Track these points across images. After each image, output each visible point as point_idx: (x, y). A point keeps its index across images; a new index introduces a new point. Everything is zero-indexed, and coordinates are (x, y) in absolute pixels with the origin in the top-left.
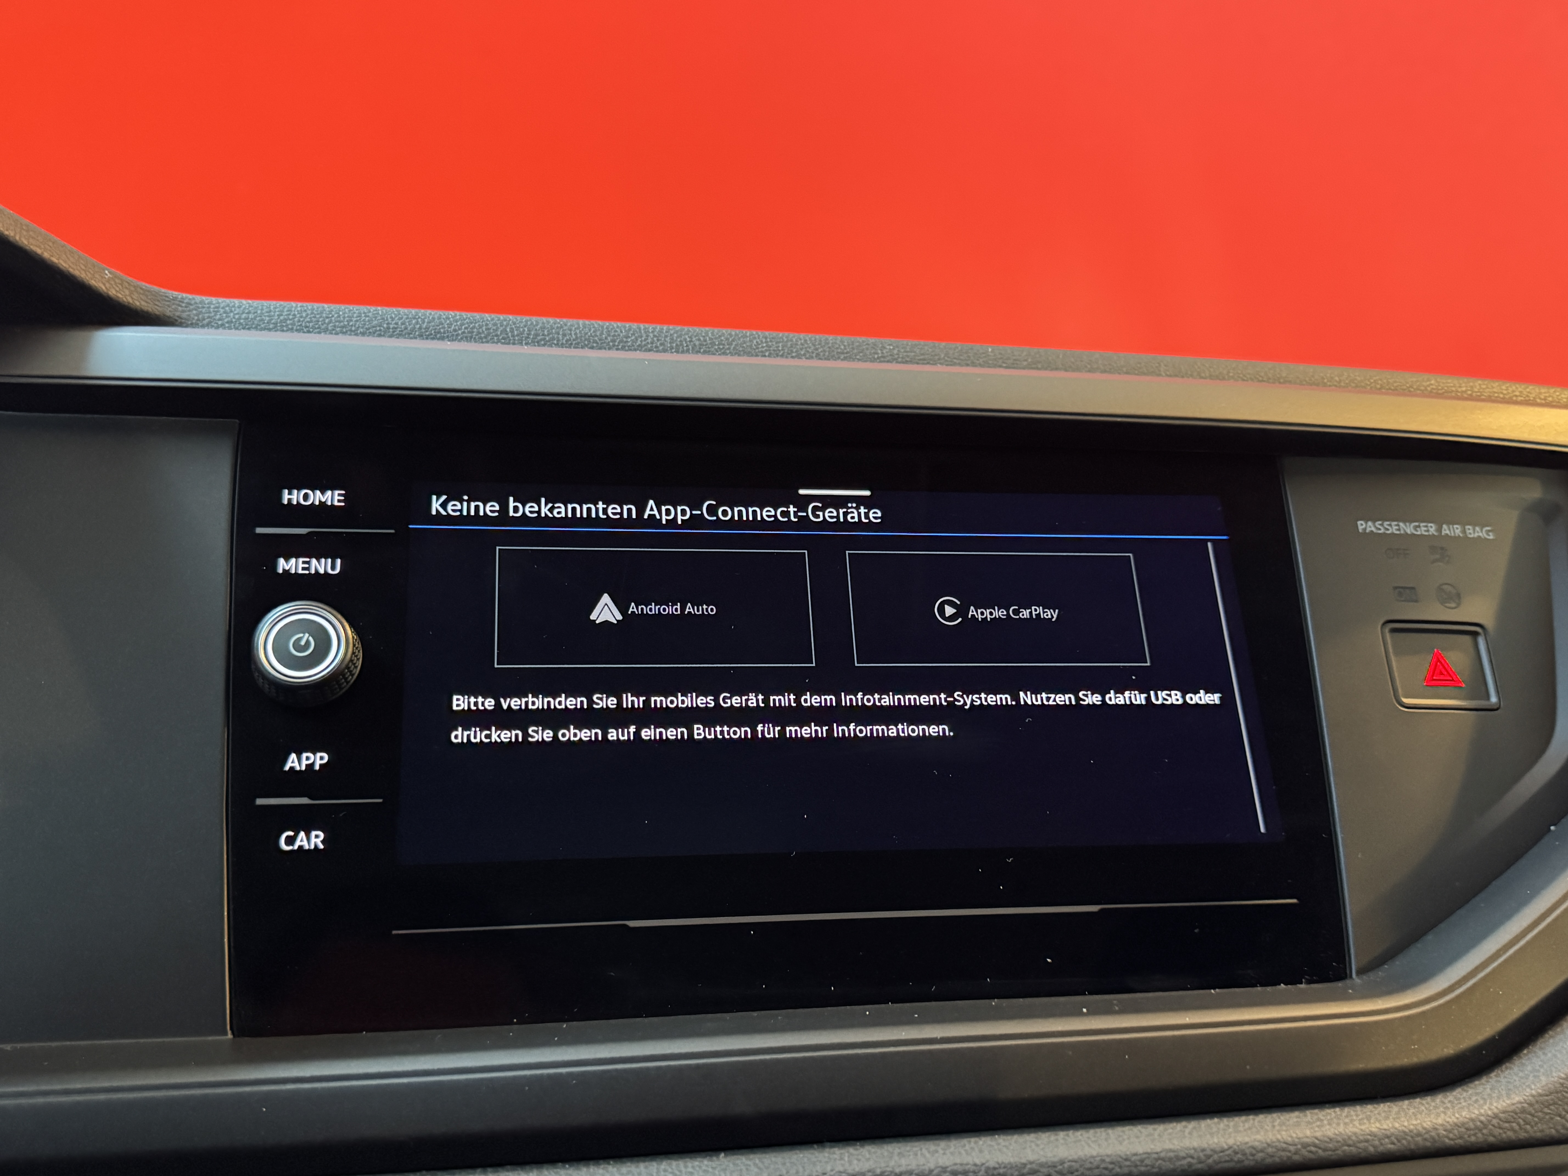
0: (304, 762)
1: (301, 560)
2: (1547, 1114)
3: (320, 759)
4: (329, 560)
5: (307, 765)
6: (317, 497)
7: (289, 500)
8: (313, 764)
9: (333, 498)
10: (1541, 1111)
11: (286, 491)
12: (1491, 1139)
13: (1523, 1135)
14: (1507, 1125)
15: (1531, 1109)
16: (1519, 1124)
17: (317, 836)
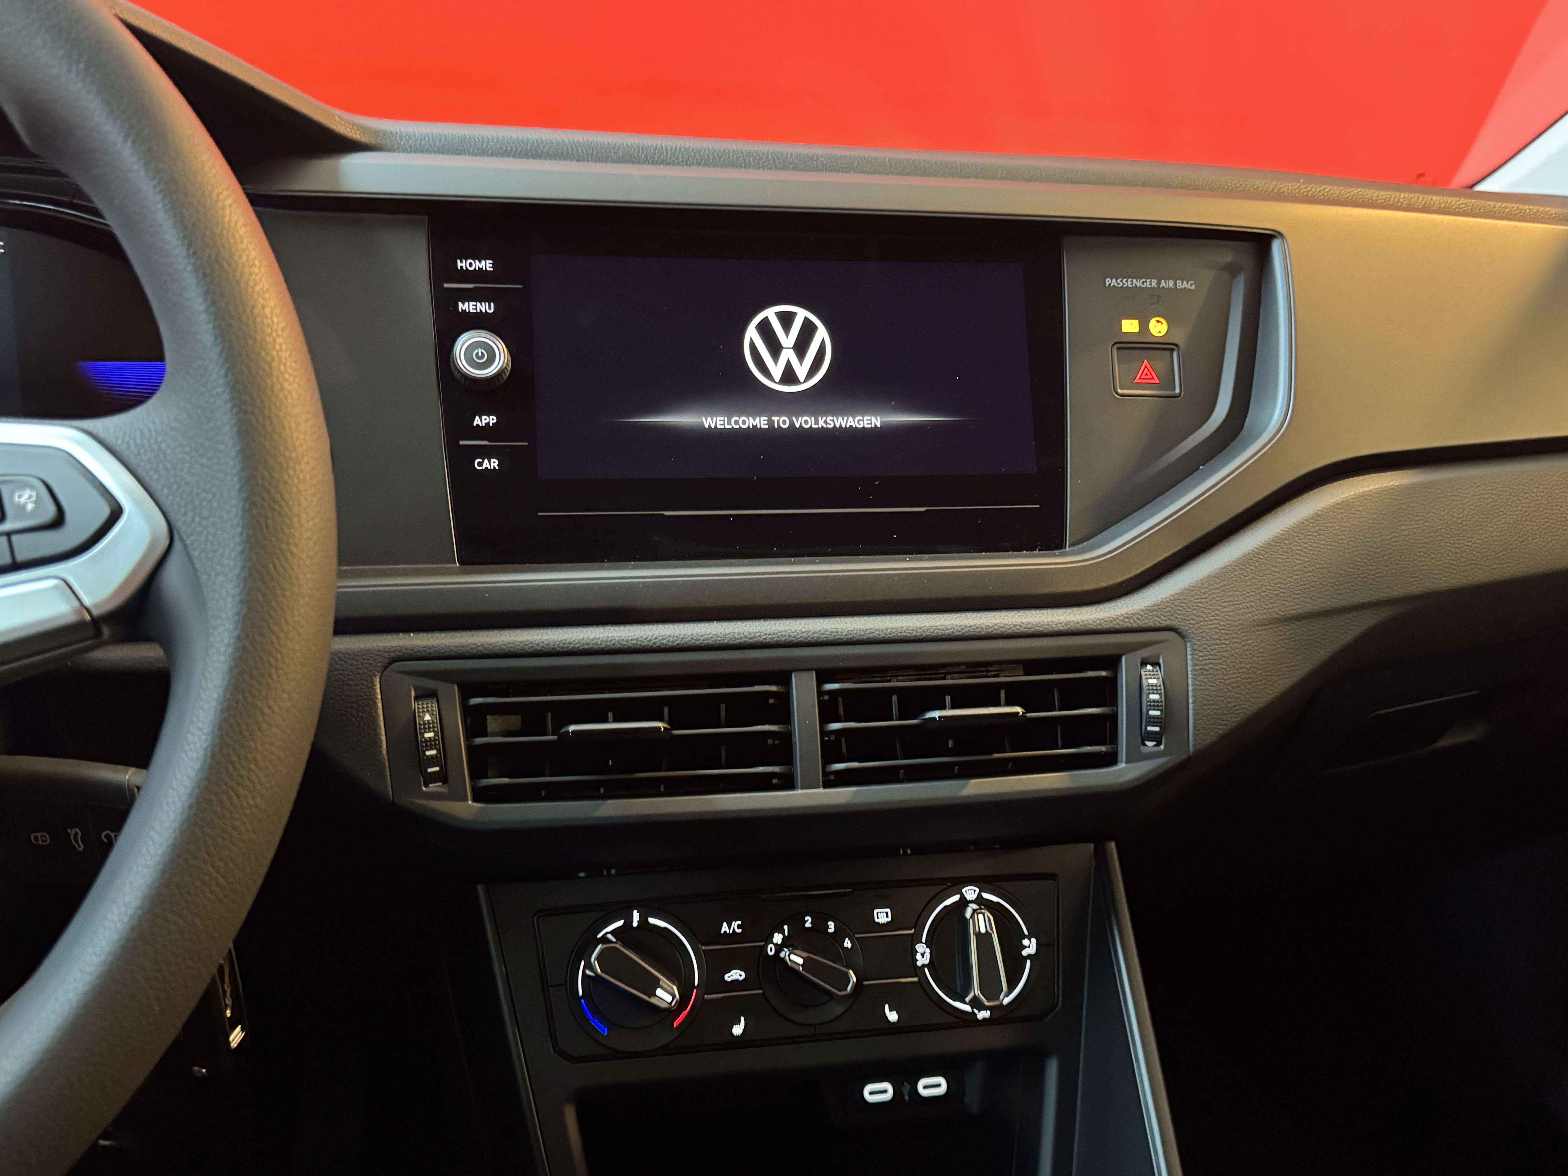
0: (484, 422)
1: (471, 303)
2: (1150, 615)
3: (492, 420)
4: (487, 304)
5: (485, 424)
6: (477, 265)
7: (462, 267)
8: (489, 423)
9: (487, 265)
10: (1147, 614)
11: (459, 261)
12: (1117, 626)
13: (1135, 625)
14: (1127, 620)
15: (1142, 613)
16: (1134, 620)
17: (494, 462)
